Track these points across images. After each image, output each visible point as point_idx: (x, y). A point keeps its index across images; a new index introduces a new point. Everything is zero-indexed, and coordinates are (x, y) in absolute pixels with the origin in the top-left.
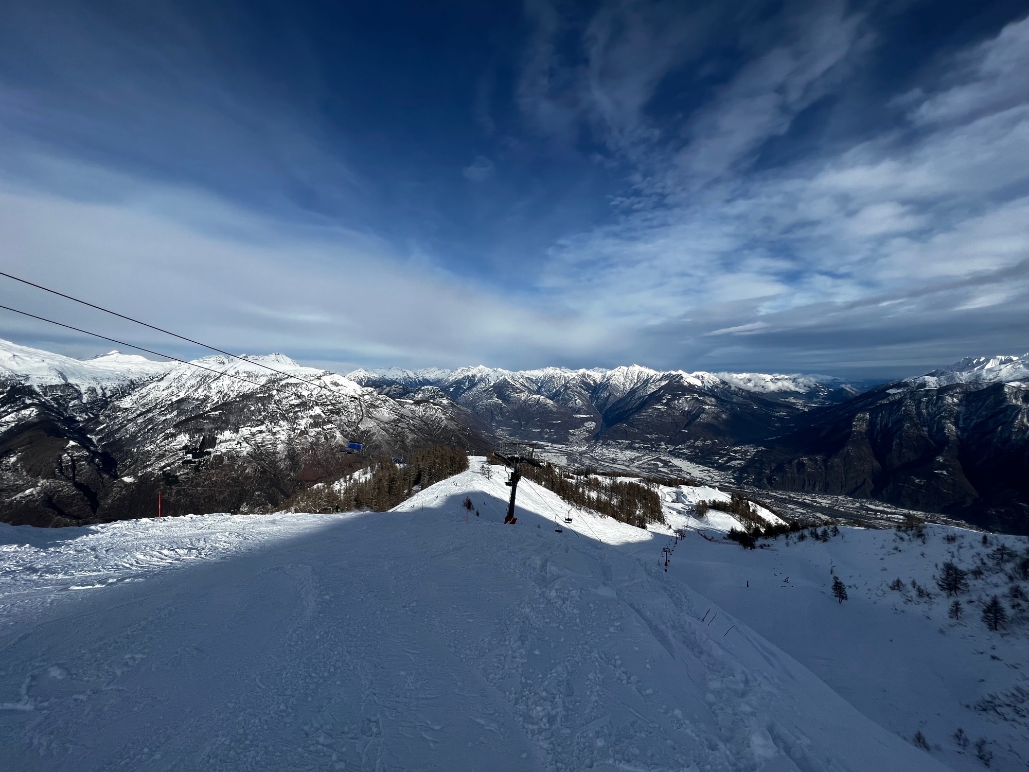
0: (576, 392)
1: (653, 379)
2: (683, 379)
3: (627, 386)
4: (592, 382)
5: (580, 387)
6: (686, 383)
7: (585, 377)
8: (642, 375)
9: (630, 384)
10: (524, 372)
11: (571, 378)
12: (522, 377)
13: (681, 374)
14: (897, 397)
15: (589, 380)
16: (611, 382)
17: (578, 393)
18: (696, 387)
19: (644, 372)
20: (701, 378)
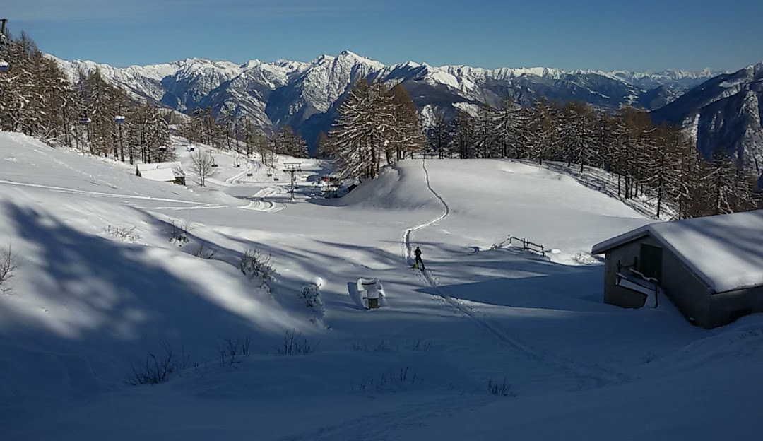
0: (243, 102)
1: (379, 76)
2: (429, 74)
3: (335, 90)
4: (272, 86)
5: (251, 93)
6: (433, 82)
7: (259, 76)
8: (360, 70)
9: (340, 87)
10: (141, 68)
11: (233, 77)
12: (136, 76)
13: (425, 66)
14: (734, 92)
15: (268, 82)
16: (306, 84)
17: (247, 105)
18: (449, 88)
19: (364, 64)
20: (457, 74)
